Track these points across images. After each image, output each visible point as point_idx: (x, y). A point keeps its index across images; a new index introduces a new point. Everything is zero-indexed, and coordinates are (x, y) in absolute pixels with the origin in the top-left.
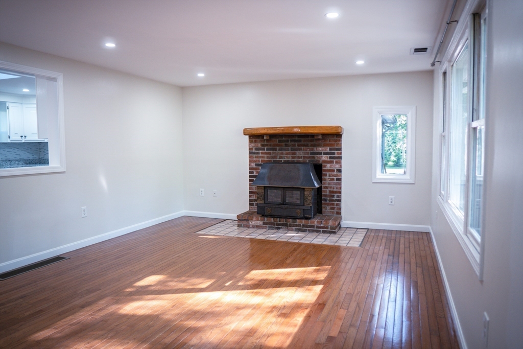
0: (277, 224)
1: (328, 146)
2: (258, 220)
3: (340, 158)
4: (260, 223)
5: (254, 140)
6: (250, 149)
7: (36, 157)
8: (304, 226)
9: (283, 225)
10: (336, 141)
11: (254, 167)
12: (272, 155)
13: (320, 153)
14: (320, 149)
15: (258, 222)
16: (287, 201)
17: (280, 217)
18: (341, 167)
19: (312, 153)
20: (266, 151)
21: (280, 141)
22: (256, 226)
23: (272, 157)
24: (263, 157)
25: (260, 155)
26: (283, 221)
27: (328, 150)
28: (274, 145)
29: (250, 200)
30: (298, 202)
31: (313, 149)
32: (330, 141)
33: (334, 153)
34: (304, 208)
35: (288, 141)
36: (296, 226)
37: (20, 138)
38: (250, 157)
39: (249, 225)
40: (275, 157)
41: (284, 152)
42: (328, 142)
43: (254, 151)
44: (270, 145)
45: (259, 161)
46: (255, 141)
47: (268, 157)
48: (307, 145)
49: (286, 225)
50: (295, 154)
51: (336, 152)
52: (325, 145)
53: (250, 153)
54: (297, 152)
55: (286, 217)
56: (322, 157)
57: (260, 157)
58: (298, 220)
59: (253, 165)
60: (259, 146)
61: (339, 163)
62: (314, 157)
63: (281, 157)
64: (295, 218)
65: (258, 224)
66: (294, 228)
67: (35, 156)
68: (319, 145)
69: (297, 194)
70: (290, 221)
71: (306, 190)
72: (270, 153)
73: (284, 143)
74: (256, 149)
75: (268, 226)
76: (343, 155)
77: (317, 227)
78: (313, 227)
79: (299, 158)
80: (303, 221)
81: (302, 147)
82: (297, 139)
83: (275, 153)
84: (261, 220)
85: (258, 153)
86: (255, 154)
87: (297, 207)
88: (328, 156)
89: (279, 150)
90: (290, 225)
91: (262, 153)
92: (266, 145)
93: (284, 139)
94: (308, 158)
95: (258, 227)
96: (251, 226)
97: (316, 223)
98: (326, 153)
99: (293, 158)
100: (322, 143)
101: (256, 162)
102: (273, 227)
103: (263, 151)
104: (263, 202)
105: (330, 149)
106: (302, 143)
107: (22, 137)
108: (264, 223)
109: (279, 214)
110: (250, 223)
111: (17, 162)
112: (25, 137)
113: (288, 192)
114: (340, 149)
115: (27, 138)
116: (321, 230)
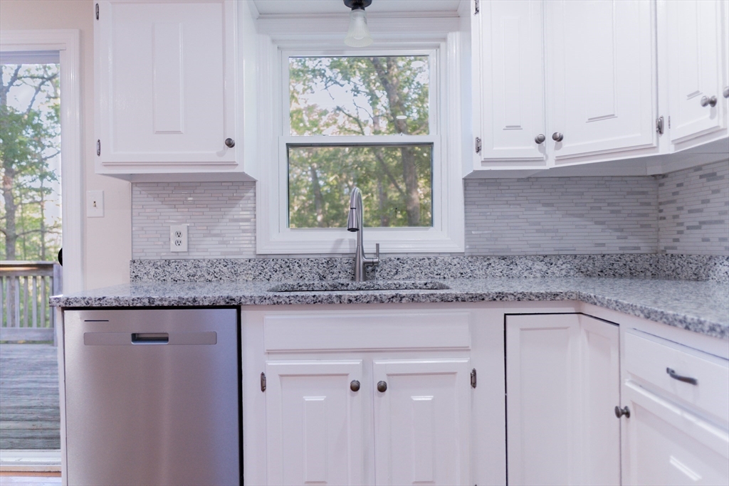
7: (638, 244)
37: (533, 150)
67: (632, 242)
107: (540, 141)
111: (539, 266)
112: (558, 139)
115: (568, 147)
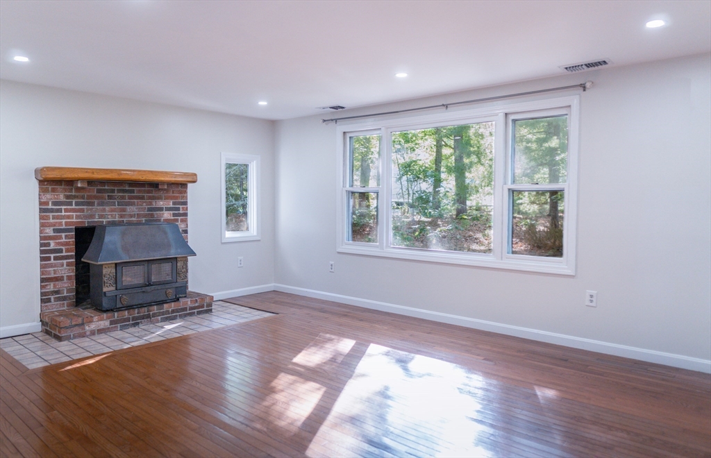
0: (134, 319)
1: (171, 199)
2: (102, 320)
3: (186, 215)
4: (105, 323)
5: (50, 188)
6: (41, 203)
8: (173, 311)
9: (143, 317)
10: (181, 193)
11: (52, 234)
12: (85, 213)
13: (161, 209)
14: (161, 203)
15: (102, 322)
16: (154, 279)
17: (141, 306)
18: (187, 227)
19: (150, 210)
20: (74, 207)
21: (99, 191)
22: (98, 330)
23: (86, 217)
24: (68, 217)
25: (63, 214)
26: (144, 311)
27: (171, 205)
28: (89, 197)
29: (42, 294)
30: (169, 278)
31: (151, 204)
32: (173, 193)
33: (178, 209)
34: (177, 285)
35: (113, 191)
36: (163, 314)
38: (41, 218)
39: (85, 333)
40: (92, 216)
41: (107, 208)
42: (171, 194)
43: (50, 206)
44: (83, 197)
45: (61, 224)
46: (53, 190)
47: (77, 217)
48: (142, 198)
49: (148, 316)
50: (124, 210)
51: (181, 207)
52: (167, 198)
53: (41, 210)
54: (128, 208)
55: (149, 305)
56: (163, 214)
57: (63, 217)
58: (165, 305)
59: (49, 231)
60: (62, 198)
61: (185, 221)
62: (152, 215)
63: (101, 217)
64: (160, 303)
65: (102, 327)
66: (159, 318)
68: (159, 198)
69: (167, 267)
70: (155, 309)
71: (178, 259)
72: (82, 210)
73: (107, 195)
74: (55, 203)
75: (119, 325)
76: (189, 212)
77: (191, 308)
78: (185, 309)
79: (131, 216)
80: (173, 304)
81: (136, 201)
82: (127, 188)
83: (91, 209)
84: (108, 318)
85: (60, 211)
86: (52, 212)
87: (167, 286)
88: (172, 212)
89: (99, 205)
90: (154, 315)
91: (66, 210)
92: (75, 197)
93: (106, 187)
94: (145, 216)
95: (101, 331)
96: (88, 333)
97: (189, 303)
98: (168, 209)
99: (121, 216)
100: (163, 195)
101: (55, 225)
102: (128, 325)
103: (69, 207)
104: (114, 288)
105: (174, 203)
106: (135, 194)
108: (112, 323)
109: (140, 302)
110: (87, 328)
113: (154, 267)
114: (185, 203)
116: (196, 311)
